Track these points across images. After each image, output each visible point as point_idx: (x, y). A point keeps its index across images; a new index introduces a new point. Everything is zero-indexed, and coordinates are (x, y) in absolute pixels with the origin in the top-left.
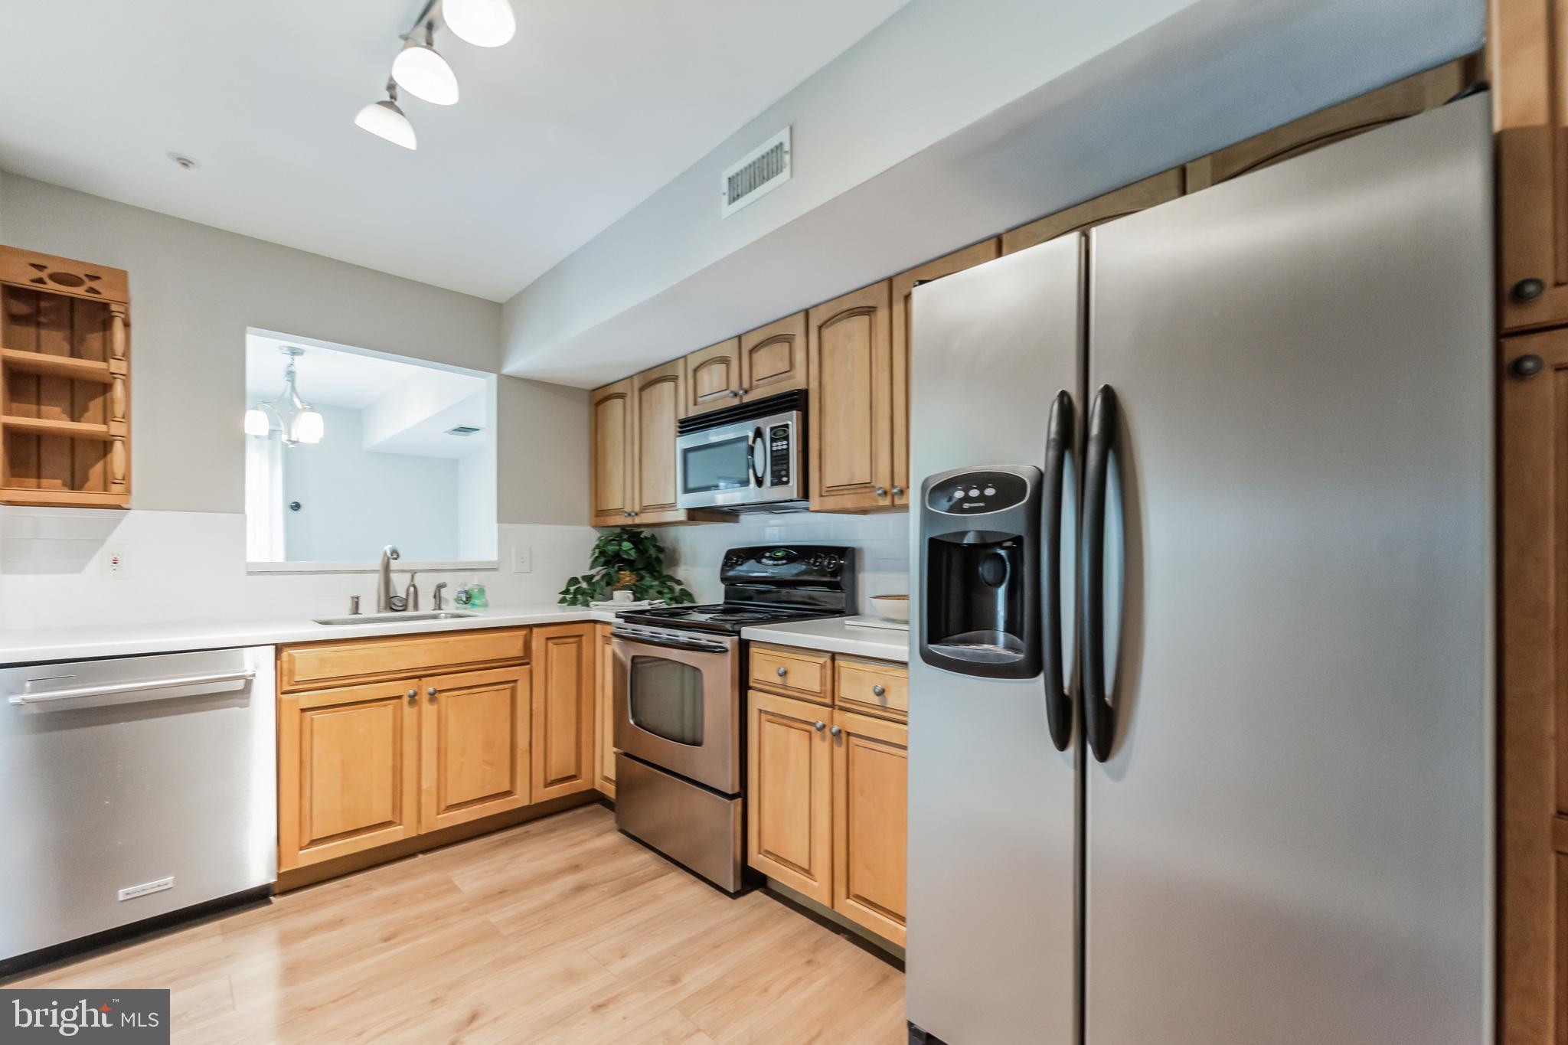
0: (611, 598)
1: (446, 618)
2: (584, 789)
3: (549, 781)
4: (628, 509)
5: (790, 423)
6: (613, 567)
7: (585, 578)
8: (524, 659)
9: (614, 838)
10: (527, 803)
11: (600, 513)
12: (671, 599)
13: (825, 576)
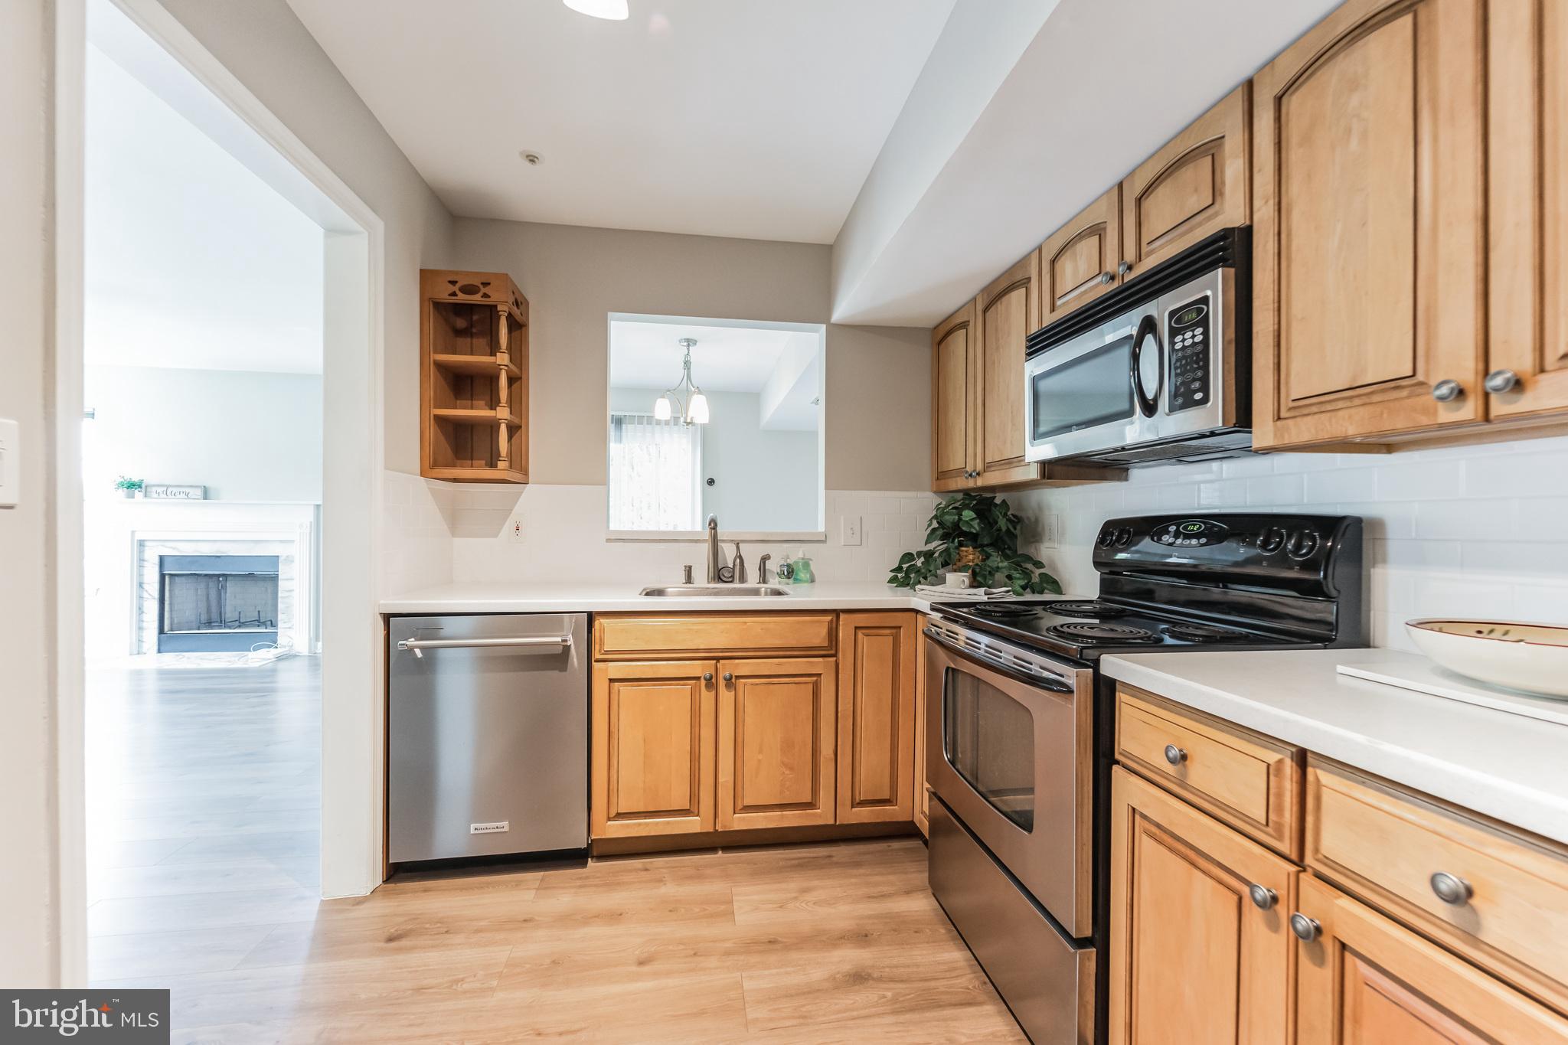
0: (943, 581)
1: (766, 594)
2: (901, 819)
3: (858, 800)
4: (969, 469)
5: (1209, 293)
6: (953, 542)
7: (919, 554)
8: (830, 649)
9: (921, 905)
10: (832, 822)
11: (941, 475)
12: (1024, 588)
13: (1291, 568)
